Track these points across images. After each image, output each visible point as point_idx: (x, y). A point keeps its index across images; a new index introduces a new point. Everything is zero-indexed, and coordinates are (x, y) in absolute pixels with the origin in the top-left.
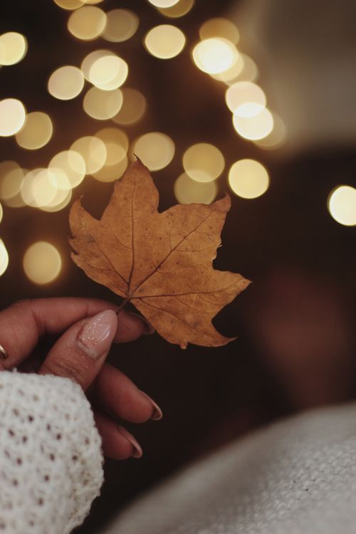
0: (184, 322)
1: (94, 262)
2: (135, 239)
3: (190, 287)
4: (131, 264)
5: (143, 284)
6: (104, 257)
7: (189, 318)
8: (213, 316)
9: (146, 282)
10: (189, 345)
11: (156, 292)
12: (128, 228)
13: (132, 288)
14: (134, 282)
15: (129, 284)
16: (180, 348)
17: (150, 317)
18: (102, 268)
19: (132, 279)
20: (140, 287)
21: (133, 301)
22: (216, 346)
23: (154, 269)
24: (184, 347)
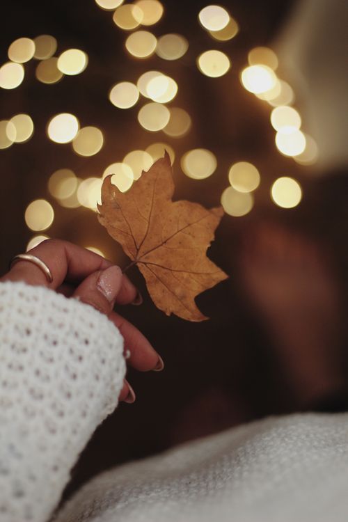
0: (174, 293)
1: (116, 224)
2: (152, 215)
3: (184, 266)
4: (145, 234)
5: (149, 254)
6: (125, 222)
7: (178, 291)
8: (197, 294)
9: (152, 253)
10: (172, 314)
11: (158, 262)
12: (148, 204)
13: (140, 254)
14: (142, 250)
15: (138, 250)
16: (165, 314)
17: (149, 282)
18: (122, 230)
19: (142, 247)
20: (147, 255)
21: (139, 265)
22: (192, 320)
23: (161, 243)
24: (168, 314)
